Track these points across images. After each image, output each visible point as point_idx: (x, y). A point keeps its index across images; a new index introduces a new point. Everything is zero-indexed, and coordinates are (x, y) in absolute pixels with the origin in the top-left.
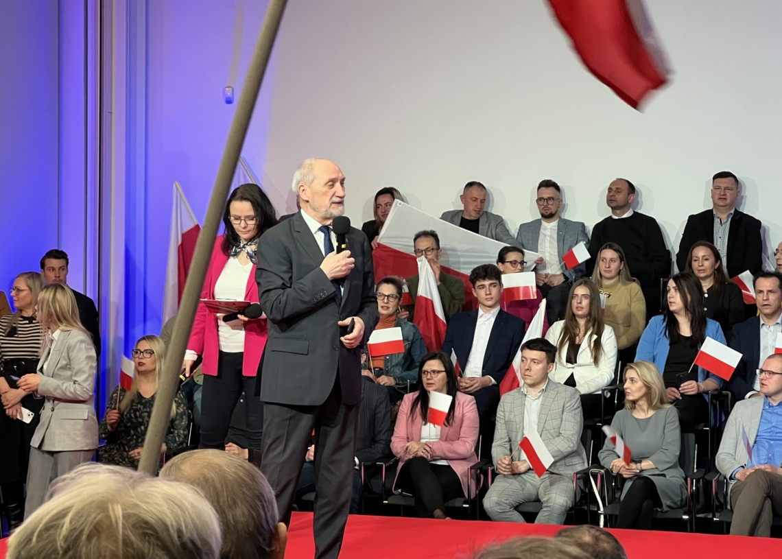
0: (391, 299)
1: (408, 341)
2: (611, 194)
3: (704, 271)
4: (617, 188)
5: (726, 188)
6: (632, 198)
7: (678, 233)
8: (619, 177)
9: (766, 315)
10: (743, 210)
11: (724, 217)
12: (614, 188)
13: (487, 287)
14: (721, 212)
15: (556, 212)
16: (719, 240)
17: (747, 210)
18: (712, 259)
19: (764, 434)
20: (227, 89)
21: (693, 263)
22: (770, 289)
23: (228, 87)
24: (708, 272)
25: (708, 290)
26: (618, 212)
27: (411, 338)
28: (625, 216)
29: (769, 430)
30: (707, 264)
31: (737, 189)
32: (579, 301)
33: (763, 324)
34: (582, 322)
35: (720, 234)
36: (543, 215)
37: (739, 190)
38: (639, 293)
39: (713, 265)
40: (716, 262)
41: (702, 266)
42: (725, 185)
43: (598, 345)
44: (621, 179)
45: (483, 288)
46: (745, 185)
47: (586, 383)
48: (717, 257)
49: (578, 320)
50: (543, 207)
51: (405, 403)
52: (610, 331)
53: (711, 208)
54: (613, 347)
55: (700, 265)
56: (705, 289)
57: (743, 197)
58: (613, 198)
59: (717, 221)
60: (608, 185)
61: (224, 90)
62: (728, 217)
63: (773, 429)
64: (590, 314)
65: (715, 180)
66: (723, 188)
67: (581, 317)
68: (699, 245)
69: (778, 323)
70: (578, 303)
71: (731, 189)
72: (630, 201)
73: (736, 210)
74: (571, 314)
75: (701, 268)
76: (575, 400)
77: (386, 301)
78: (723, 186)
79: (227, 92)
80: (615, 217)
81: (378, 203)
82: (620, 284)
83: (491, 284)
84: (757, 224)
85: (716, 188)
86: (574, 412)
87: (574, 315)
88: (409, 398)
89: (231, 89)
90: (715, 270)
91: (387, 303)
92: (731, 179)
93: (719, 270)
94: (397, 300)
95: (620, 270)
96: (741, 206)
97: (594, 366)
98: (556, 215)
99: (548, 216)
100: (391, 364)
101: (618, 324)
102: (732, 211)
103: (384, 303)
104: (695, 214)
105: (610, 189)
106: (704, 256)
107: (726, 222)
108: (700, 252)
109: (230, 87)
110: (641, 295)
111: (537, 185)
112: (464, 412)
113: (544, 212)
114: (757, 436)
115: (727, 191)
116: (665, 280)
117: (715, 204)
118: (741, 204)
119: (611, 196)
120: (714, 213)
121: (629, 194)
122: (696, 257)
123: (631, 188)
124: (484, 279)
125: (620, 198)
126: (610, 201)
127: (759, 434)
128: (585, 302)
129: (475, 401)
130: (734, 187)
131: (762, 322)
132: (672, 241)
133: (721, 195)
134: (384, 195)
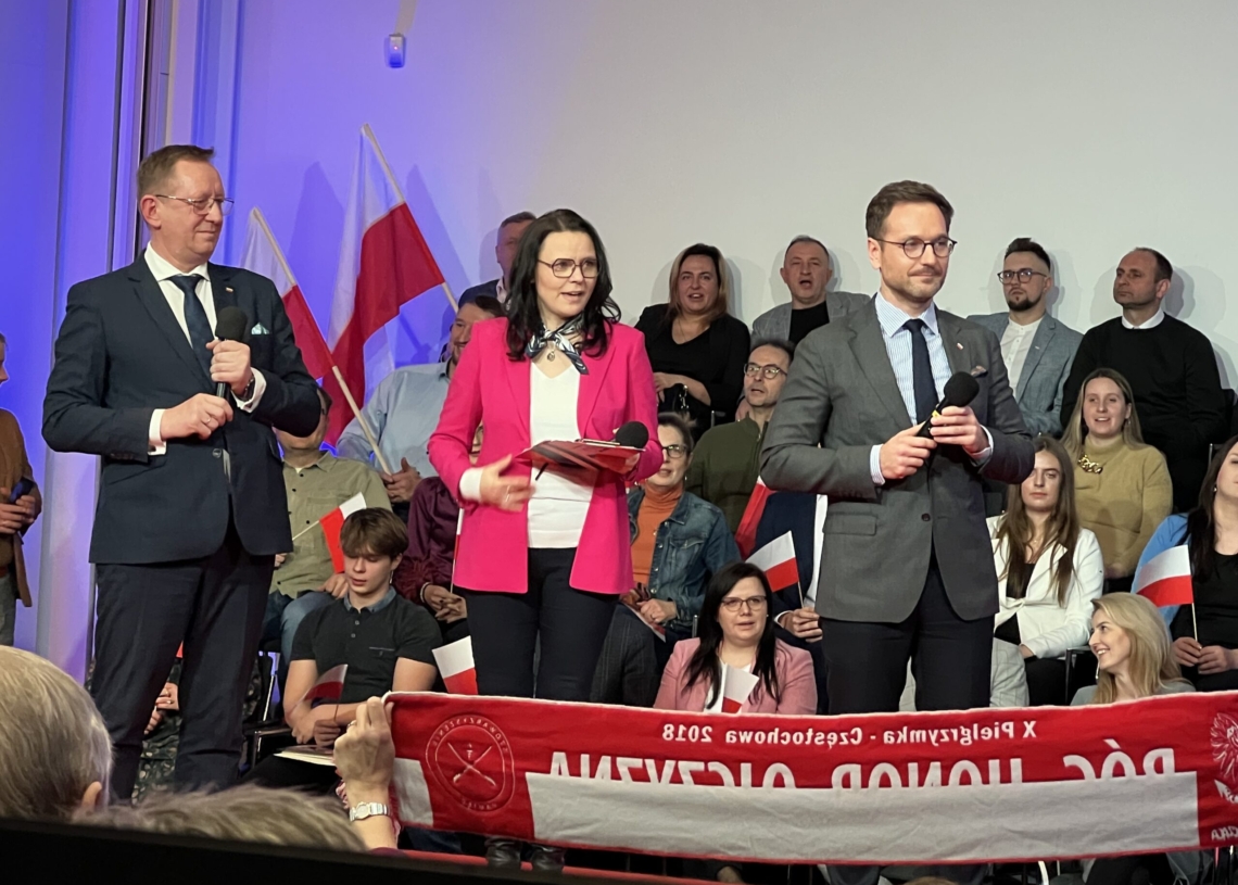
0: (673, 454)
1: (699, 538)
2: (1121, 282)
4: (1134, 271)
6: (1163, 288)
8: (1141, 246)
12: (1127, 269)
15: (1038, 300)
20: (393, 39)
23: (393, 35)
26: (1134, 314)
27: (705, 534)
28: (1144, 326)
32: (1039, 483)
34: (1039, 520)
36: (1011, 304)
38: (1161, 468)
43: (1065, 569)
44: (1145, 250)
47: (1042, 637)
49: (1030, 514)
50: (1010, 288)
51: (676, 656)
52: (1091, 540)
54: (1097, 571)
58: (1125, 289)
60: (1117, 264)
61: (387, 41)
64: (1058, 506)
67: (1041, 510)
70: (1036, 485)
72: (1159, 295)
74: (1019, 504)
76: (1015, 669)
77: (665, 457)
79: (392, 44)
80: (1128, 325)
81: (684, 269)
82: (1125, 448)
86: (1014, 693)
87: (1024, 506)
88: (686, 649)
89: (400, 39)
91: (667, 463)
94: (684, 457)
95: (1125, 421)
97: (1057, 606)
98: (1038, 306)
99: (1021, 307)
100: (661, 580)
101: (1112, 526)
103: (662, 461)
105: (1120, 271)
109: (398, 35)
110: (1164, 473)
111: (1007, 246)
112: (788, 681)
113: (1013, 299)
116: (1217, 447)
119: (1121, 285)
121: (1156, 281)
123: (1164, 267)
125: (1140, 288)
126: (1119, 294)
128: (1051, 485)
134: (699, 256)
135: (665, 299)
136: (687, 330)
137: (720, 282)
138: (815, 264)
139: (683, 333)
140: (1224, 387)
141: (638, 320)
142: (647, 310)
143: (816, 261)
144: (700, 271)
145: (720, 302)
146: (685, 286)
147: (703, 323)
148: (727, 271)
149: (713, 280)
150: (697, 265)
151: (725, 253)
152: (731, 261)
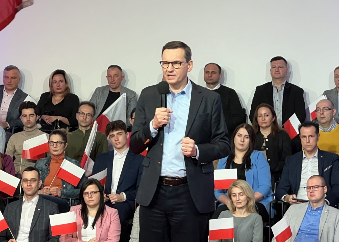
0: (59, 145)
3: (265, 123)
5: (279, 67)
7: (250, 99)
9: (308, 151)
10: (291, 81)
11: (279, 86)
13: (116, 135)
14: (278, 84)
16: (277, 102)
17: (293, 81)
18: (270, 116)
19: (304, 229)
21: (258, 118)
22: (310, 134)
24: (268, 124)
25: (268, 136)
26: (211, 85)
28: (215, 89)
29: (307, 227)
30: (267, 119)
31: (286, 67)
33: (305, 158)
35: (277, 98)
37: (288, 68)
39: (272, 120)
40: (273, 117)
41: (264, 120)
42: (279, 65)
45: (113, 137)
46: (291, 65)
48: (274, 114)
53: (271, 81)
55: (263, 119)
56: (265, 136)
57: (290, 72)
59: (275, 89)
62: (281, 87)
63: (309, 226)
65: (272, 62)
66: (277, 67)
68: (262, 106)
69: (315, 157)
71: (283, 68)
72: (219, 79)
73: (287, 83)
75: (264, 121)
77: (55, 146)
78: (277, 66)
81: (54, 79)
83: (118, 134)
84: (301, 91)
85: (273, 67)
90: (272, 122)
91: (56, 147)
92: (282, 60)
93: (275, 123)
94: (63, 145)
96: (290, 79)
102: (284, 83)
103: (54, 147)
104: (260, 85)
106: (265, 114)
107: (281, 90)
108: (263, 111)
114: (299, 230)
115: (280, 69)
117: (273, 78)
118: (290, 77)
120: (273, 84)
121: (219, 74)
122: (260, 114)
124: (113, 131)
127: (301, 229)
129: (118, 213)
130: (285, 66)
131: (304, 156)
132: (246, 104)
133: (276, 71)
134: (58, 75)
135: (48, 90)
136: (57, 100)
137: (66, 82)
138: (116, 76)
139: (56, 101)
140: (242, 108)
141: (39, 99)
142: (42, 95)
143: (116, 75)
144: (59, 80)
145: (67, 89)
146: (55, 85)
147: (62, 96)
148: (68, 78)
149: (64, 82)
150: (58, 78)
151: (67, 72)
152: (69, 75)
